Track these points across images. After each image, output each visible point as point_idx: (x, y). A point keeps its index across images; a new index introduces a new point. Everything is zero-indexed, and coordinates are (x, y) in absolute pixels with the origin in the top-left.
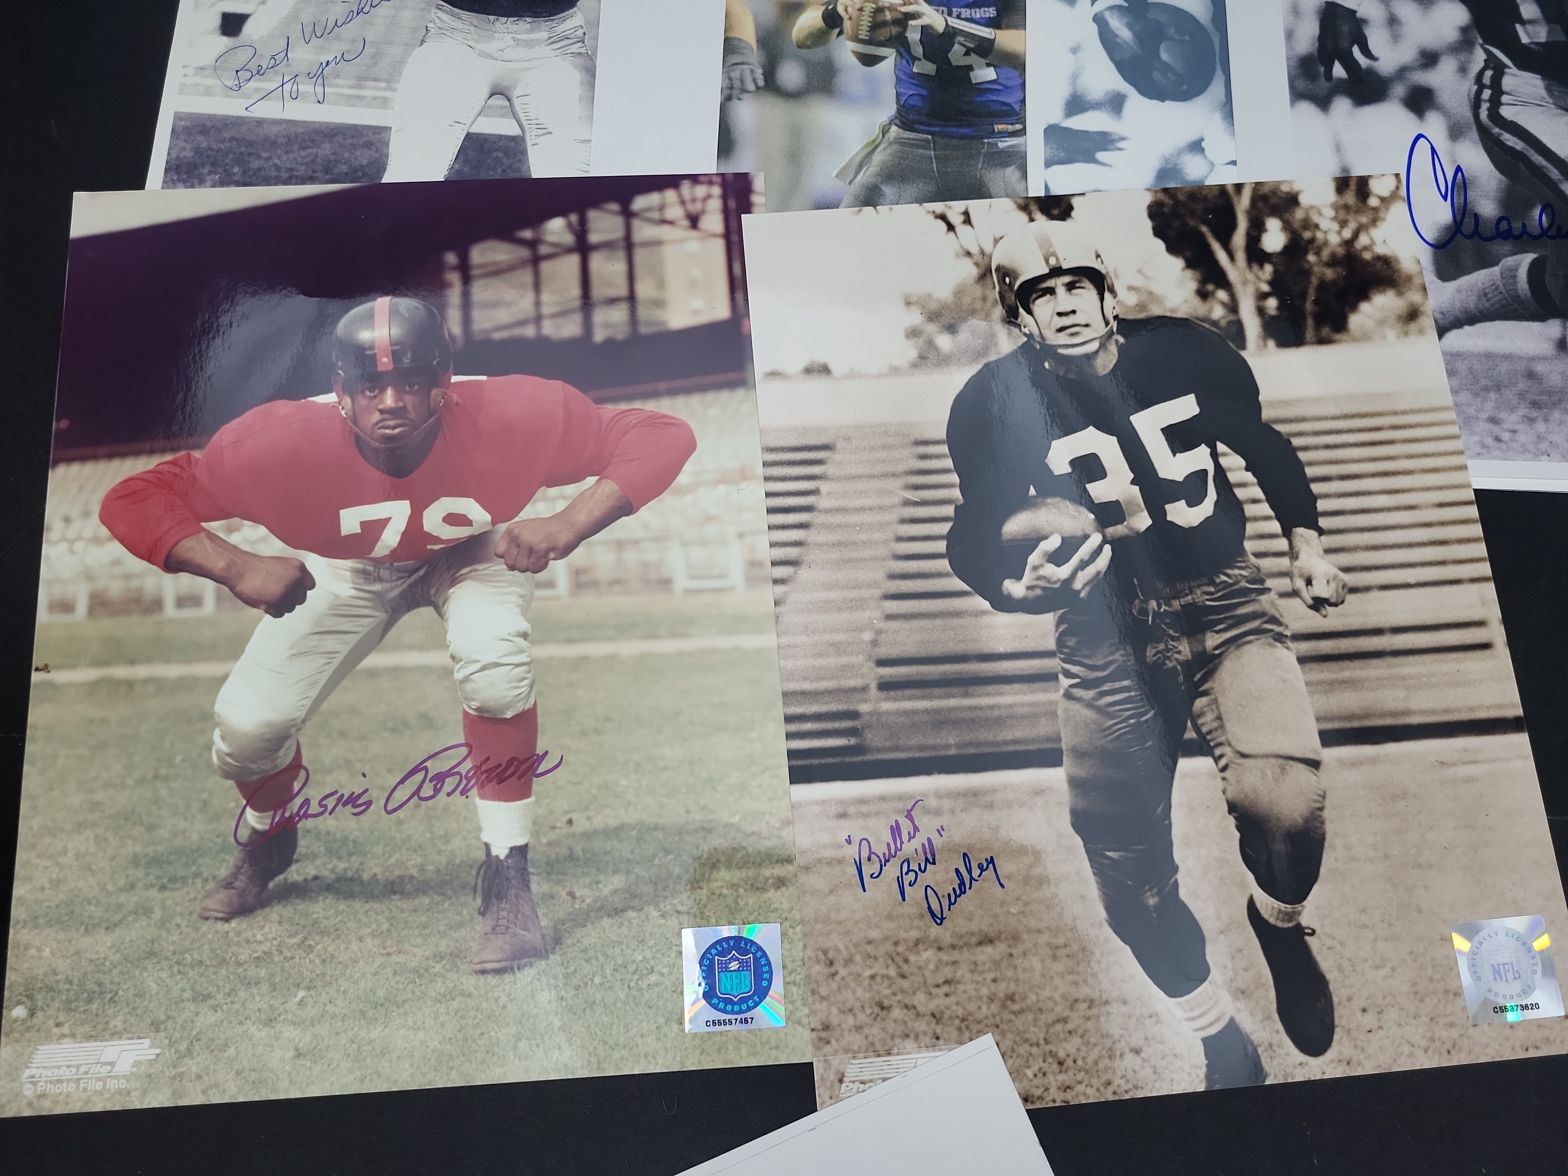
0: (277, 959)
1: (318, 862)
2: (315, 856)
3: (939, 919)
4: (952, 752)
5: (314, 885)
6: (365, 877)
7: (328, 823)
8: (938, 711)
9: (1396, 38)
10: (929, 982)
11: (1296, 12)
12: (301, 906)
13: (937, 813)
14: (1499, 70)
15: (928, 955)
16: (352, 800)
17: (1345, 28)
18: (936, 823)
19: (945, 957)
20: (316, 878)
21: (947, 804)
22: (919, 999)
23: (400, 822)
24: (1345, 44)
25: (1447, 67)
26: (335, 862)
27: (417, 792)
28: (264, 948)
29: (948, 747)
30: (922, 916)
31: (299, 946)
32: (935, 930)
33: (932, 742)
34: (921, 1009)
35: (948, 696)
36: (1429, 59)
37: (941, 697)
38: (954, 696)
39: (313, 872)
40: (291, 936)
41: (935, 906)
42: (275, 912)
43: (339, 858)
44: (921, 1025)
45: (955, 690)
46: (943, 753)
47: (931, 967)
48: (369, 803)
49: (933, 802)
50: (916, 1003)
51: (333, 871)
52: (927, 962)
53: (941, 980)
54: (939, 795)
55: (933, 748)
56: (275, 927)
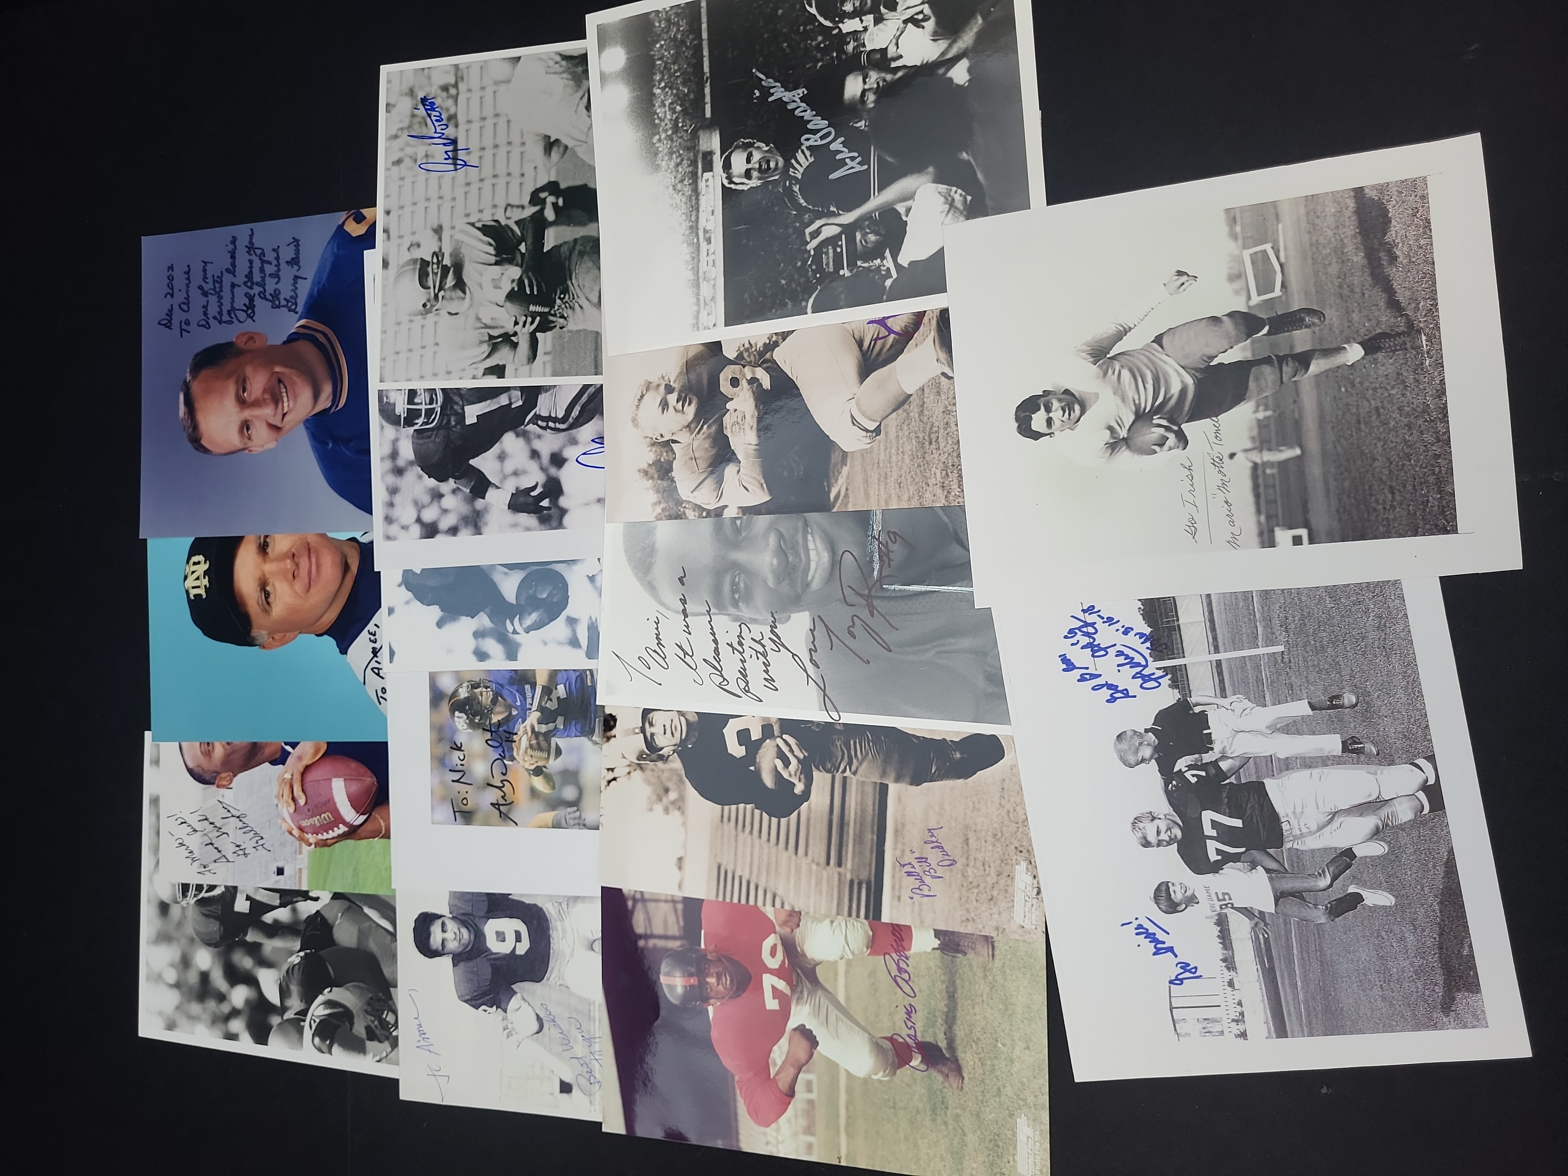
0: (982, 1055)
1: (938, 1032)
2: (935, 1033)
3: (954, 862)
4: (875, 837)
5: (948, 1035)
6: (946, 1010)
7: (919, 1026)
8: (855, 840)
9: (525, 472)
10: (982, 873)
11: (515, 525)
12: (958, 1041)
13: (903, 851)
14: (538, 417)
15: (970, 871)
16: (909, 1013)
17: (522, 499)
18: (908, 853)
19: (972, 863)
20: (945, 1034)
21: (899, 846)
22: (990, 880)
23: (920, 991)
24: (530, 499)
25: (537, 445)
26: (938, 1024)
27: (906, 982)
28: (977, 1061)
29: (872, 839)
30: (951, 870)
31: (976, 1044)
32: (959, 865)
33: (869, 847)
34: (994, 881)
35: (848, 834)
36: (535, 454)
37: (848, 837)
38: (848, 831)
39: (942, 1035)
40: (972, 1047)
41: (948, 863)
42: (961, 1055)
43: (936, 1022)
44: (1002, 882)
45: (845, 830)
46: (875, 842)
47: (975, 871)
48: (911, 1005)
49: (898, 853)
50: (991, 883)
51: (942, 1025)
52: (973, 872)
53: (982, 868)
54: (895, 849)
55: (872, 846)
56: (968, 1055)
